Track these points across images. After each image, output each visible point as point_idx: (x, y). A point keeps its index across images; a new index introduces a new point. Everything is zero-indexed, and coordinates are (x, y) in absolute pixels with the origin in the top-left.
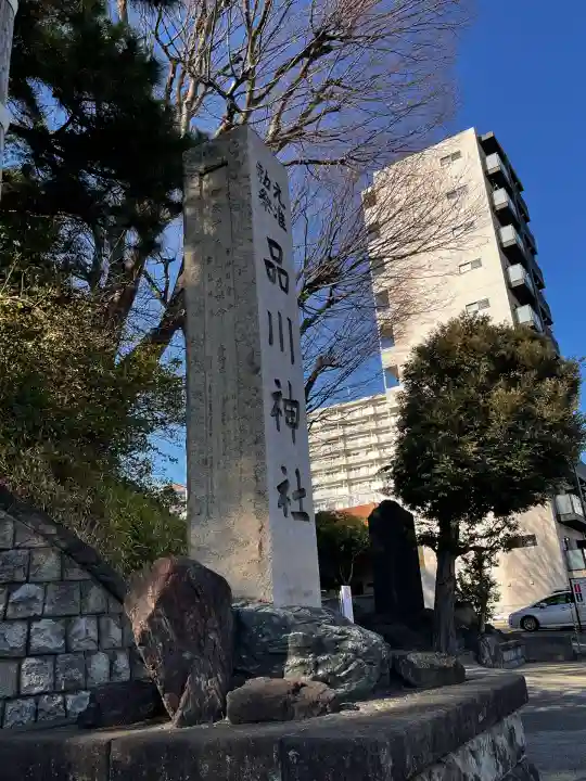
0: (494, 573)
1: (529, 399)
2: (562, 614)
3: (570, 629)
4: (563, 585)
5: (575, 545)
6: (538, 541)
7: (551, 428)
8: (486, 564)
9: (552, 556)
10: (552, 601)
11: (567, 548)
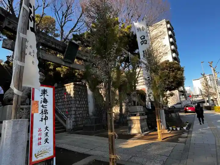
0: (168, 100)
1: (176, 74)
2: (179, 106)
3: (181, 108)
4: (179, 101)
5: (181, 95)
6: (175, 94)
7: (179, 79)
8: (168, 98)
9: (177, 97)
10: (177, 104)
11: (180, 95)
